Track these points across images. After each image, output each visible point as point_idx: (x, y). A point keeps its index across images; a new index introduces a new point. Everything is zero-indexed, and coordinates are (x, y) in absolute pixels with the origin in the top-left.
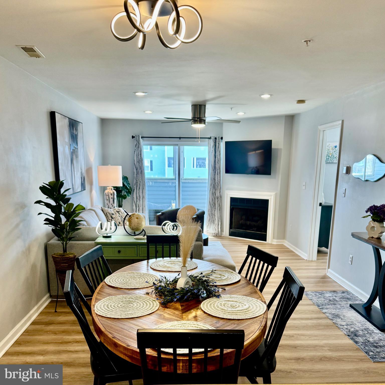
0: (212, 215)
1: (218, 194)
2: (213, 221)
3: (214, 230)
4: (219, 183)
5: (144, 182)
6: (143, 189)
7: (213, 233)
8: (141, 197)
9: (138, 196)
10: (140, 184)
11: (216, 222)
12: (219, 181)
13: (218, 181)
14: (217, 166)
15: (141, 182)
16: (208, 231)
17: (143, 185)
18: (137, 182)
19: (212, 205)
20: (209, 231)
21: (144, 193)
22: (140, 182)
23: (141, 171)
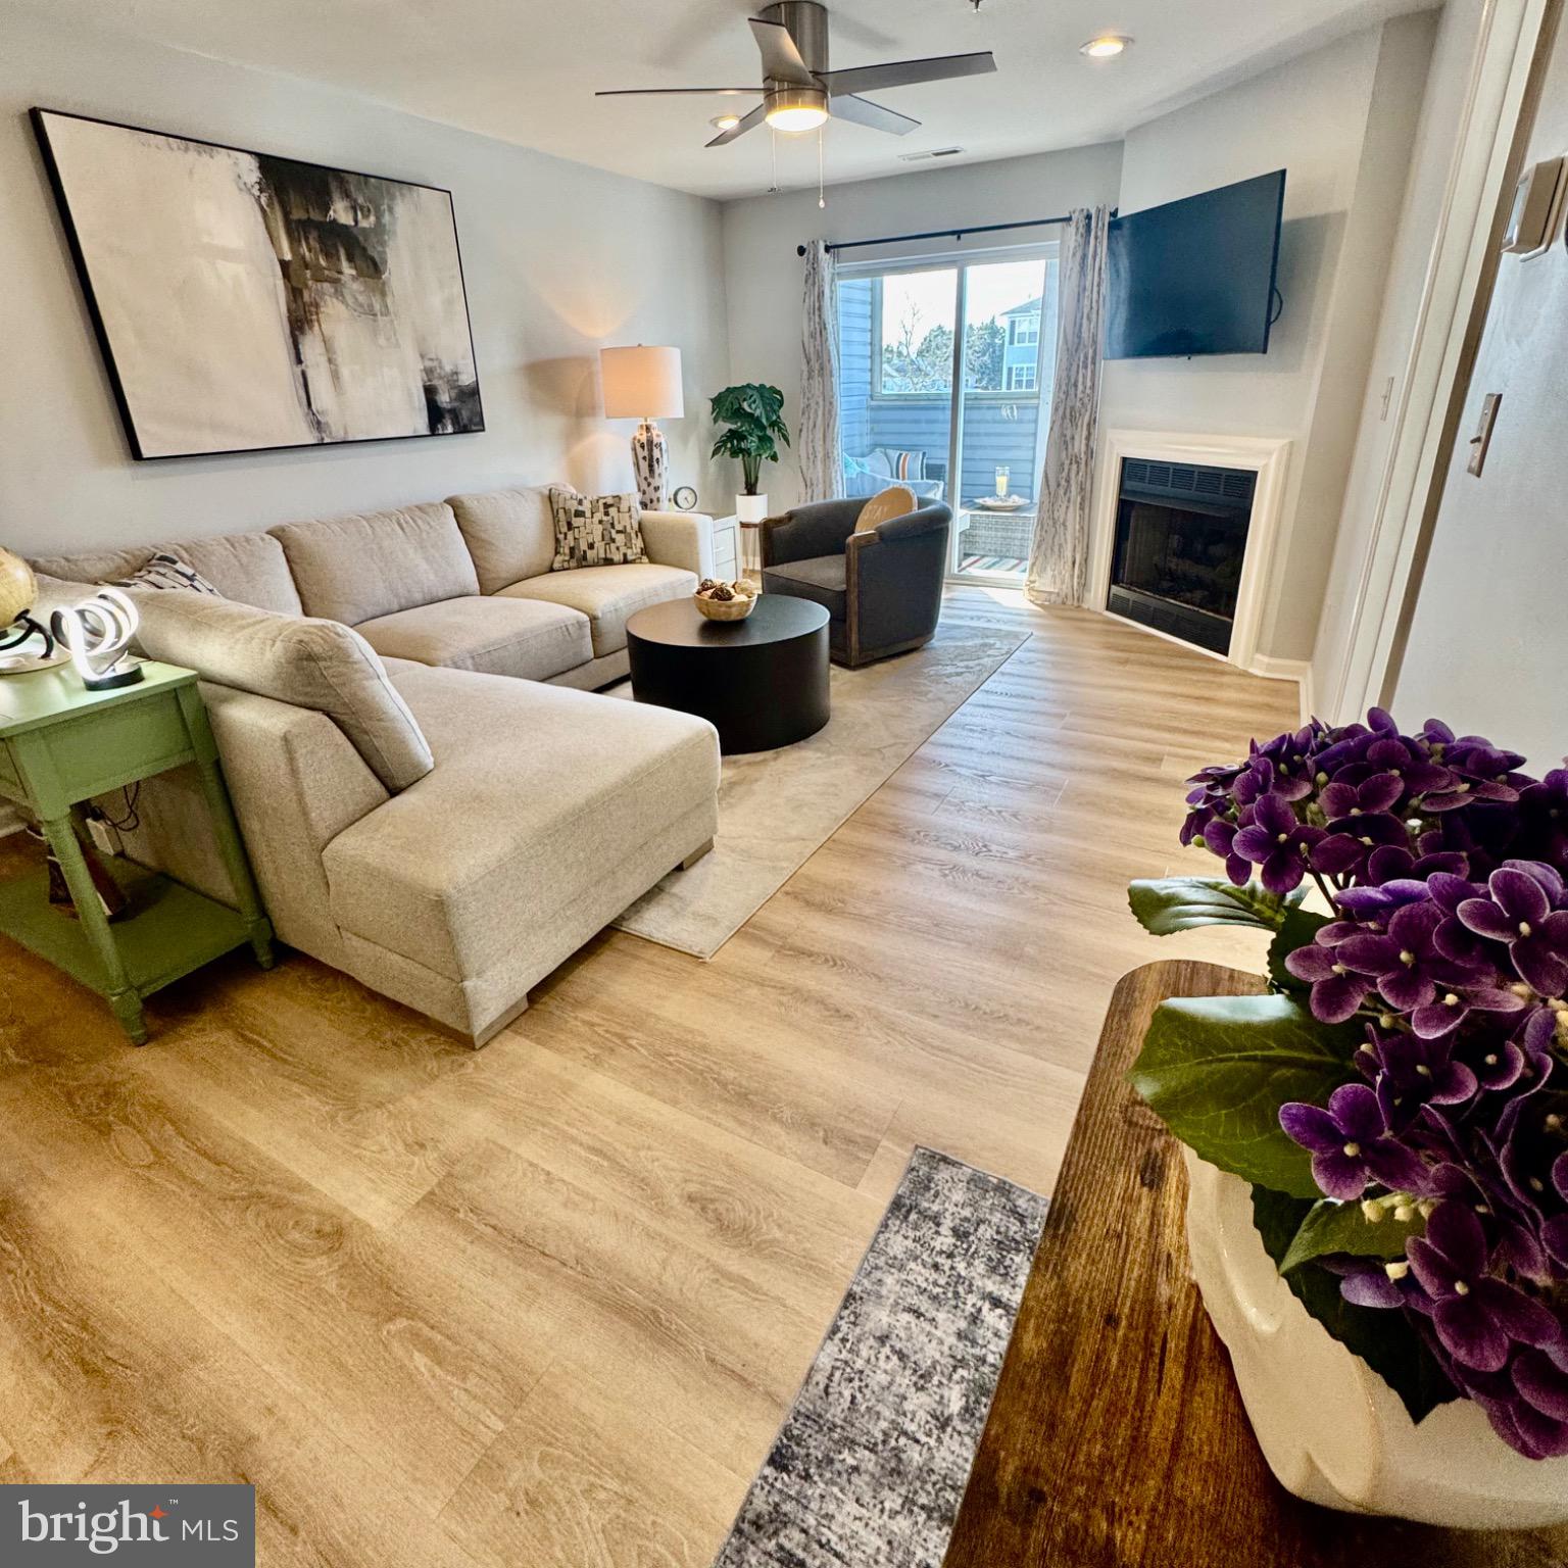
0: (1054, 526)
1: (1079, 446)
2: (1056, 549)
3: (1058, 581)
4: (1086, 400)
5: (831, 403)
6: (827, 426)
7: (1050, 593)
8: (820, 456)
9: (811, 451)
10: (816, 411)
11: (1068, 554)
12: (1088, 391)
13: (1083, 392)
14: (1085, 335)
15: (821, 403)
16: (1034, 582)
17: (827, 416)
18: (808, 406)
19: (1059, 485)
20: (1036, 585)
21: (828, 440)
22: (817, 403)
23: (822, 368)
